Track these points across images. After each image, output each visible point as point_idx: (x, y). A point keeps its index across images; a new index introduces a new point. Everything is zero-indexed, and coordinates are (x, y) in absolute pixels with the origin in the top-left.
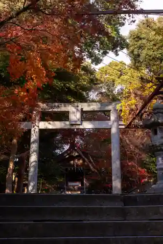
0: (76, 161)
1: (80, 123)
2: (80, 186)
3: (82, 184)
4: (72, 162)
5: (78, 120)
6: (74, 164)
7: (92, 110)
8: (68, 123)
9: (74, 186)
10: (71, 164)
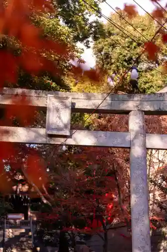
0: (20, 187)
1: (68, 134)
2: (23, 219)
3: (26, 216)
4: (15, 187)
5: (66, 126)
6: (17, 190)
7: (94, 107)
8: (42, 131)
9: (15, 220)
10: (13, 190)
